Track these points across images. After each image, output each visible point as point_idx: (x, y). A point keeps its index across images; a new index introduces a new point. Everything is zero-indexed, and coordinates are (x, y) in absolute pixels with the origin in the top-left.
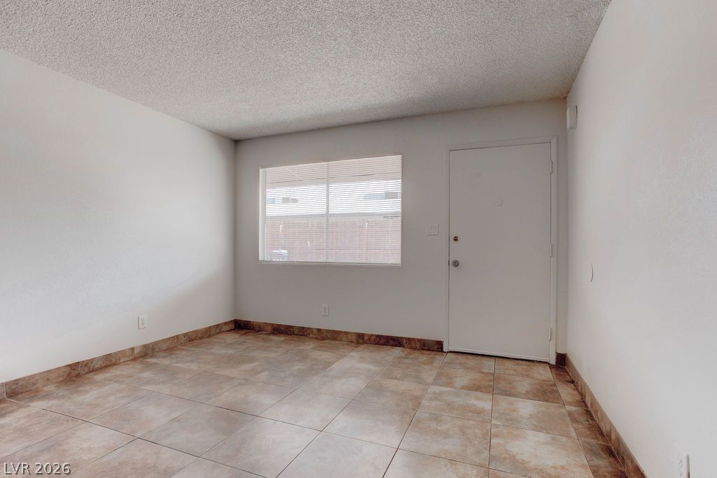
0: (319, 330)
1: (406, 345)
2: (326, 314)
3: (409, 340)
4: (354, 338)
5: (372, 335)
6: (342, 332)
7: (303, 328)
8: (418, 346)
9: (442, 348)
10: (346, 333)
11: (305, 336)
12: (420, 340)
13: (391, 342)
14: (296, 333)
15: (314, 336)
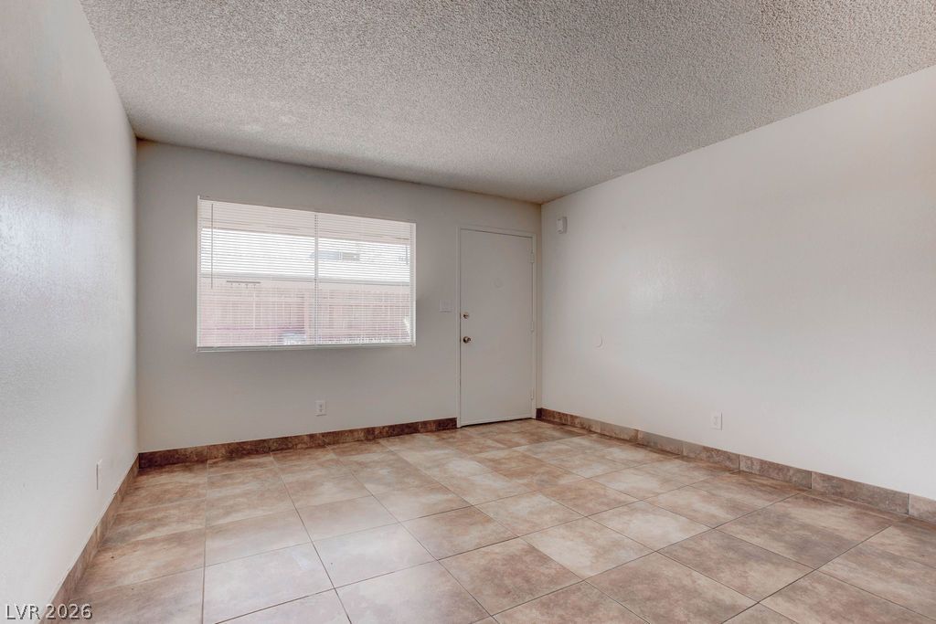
0: (311, 436)
1: (422, 430)
2: (323, 412)
3: (425, 423)
4: (362, 435)
5: (384, 427)
6: (346, 431)
7: (286, 438)
8: (434, 428)
9: (456, 425)
10: (351, 432)
11: (290, 449)
12: (435, 422)
13: (406, 431)
14: (273, 448)
15: (304, 446)
